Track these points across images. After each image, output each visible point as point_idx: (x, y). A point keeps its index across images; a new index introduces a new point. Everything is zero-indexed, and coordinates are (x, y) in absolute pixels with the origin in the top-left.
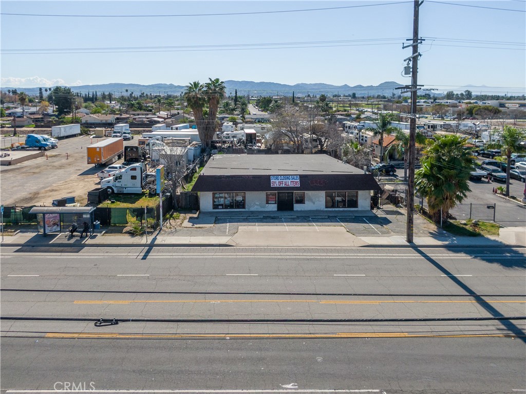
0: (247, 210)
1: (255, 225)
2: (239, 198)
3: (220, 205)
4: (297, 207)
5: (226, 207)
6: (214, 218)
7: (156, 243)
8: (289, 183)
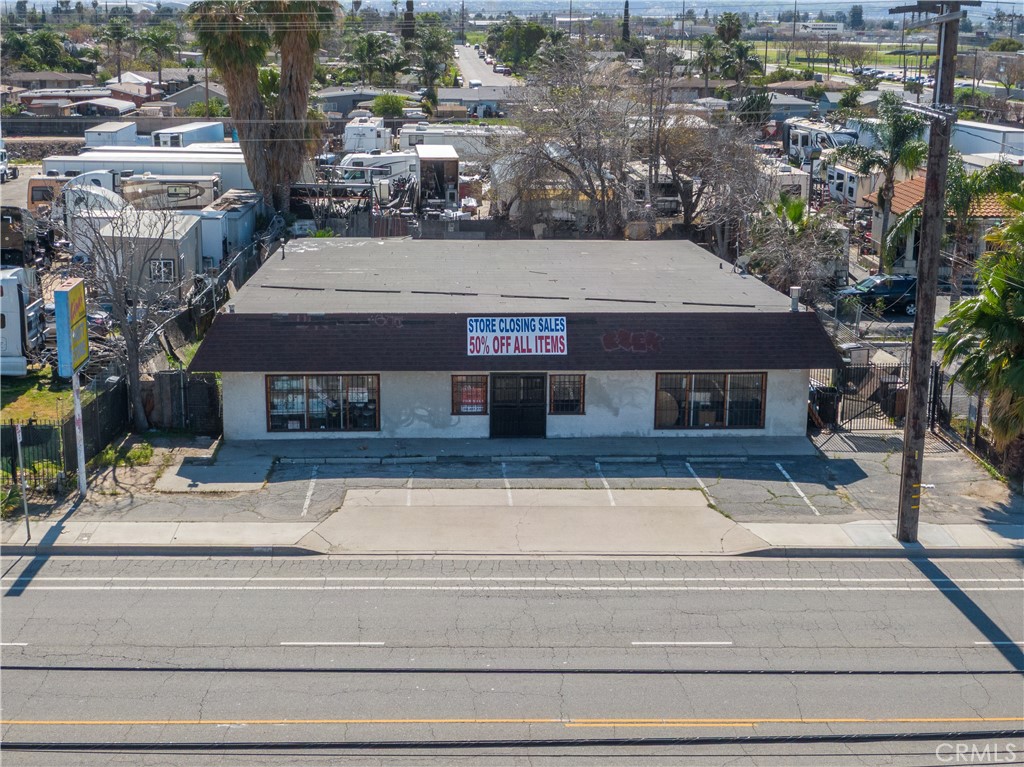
0: (385, 434)
1: (403, 487)
2: (358, 396)
3: (292, 418)
4: (558, 425)
5: (314, 424)
6: (268, 463)
7: (60, 542)
8: (532, 343)
